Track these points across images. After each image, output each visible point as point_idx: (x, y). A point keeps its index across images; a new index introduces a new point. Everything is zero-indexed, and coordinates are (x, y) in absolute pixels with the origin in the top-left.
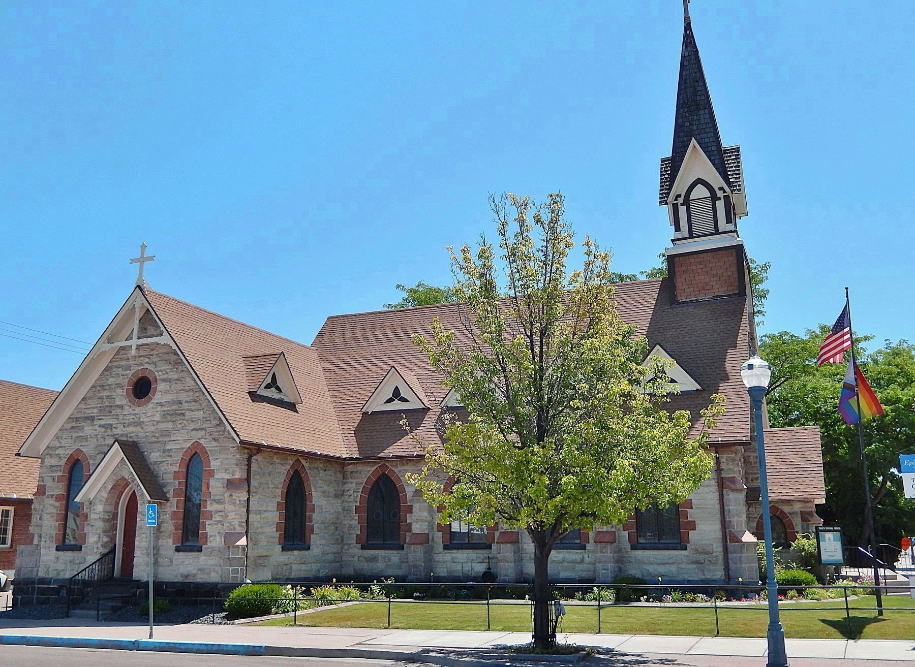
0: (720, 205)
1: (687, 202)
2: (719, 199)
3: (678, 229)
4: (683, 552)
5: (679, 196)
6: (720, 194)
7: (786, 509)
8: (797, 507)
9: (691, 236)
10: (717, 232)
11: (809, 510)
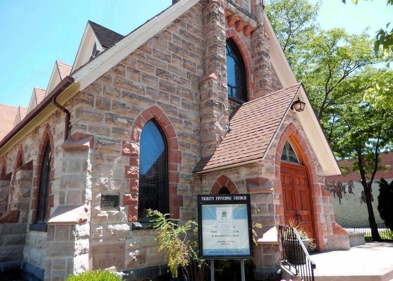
11: (255, 176)
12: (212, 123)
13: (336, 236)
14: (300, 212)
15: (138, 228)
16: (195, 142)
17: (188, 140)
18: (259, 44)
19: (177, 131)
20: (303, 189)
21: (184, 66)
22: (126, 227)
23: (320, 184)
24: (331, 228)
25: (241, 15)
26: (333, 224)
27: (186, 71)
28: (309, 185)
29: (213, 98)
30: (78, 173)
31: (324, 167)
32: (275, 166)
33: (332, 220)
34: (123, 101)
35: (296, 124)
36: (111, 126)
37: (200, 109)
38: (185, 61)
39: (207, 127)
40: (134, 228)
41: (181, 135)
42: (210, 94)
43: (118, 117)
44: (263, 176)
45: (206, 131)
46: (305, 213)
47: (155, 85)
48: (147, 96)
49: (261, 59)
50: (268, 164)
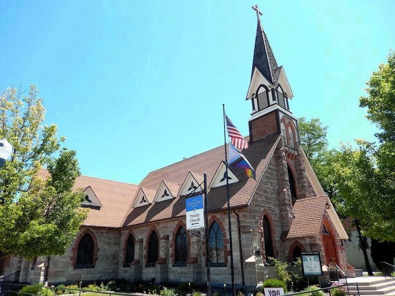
0: (270, 94)
1: (257, 97)
2: (270, 91)
3: (254, 109)
4: (225, 268)
5: (254, 94)
6: (270, 89)
7: (302, 242)
8: (308, 241)
9: (259, 110)
10: (269, 106)
11: (313, 242)
12: (287, 214)
13: (349, 270)
14: (332, 258)
15: (267, 265)
16: (280, 224)
17: (277, 223)
18: (300, 165)
19: (273, 219)
20: (332, 247)
21: (272, 186)
22: (262, 265)
23: (339, 244)
24: (346, 267)
25: (291, 150)
26: (347, 265)
27: (272, 187)
28: (334, 244)
29: (286, 201)
30: (249, 242)
31: (340, 235)
32: (321, 237)
33: (346, 262)
34: (256, 209)
35: (326, 214)
36: (254, 220)
37: (280, 206)
38: (272, 183)
39: (284, 216)
40: (265, 265)
41: (275, 221)
42: (285, 199)
43: (256, 216)
44: (317, 242)
45: (284, 218)
46: (334, 259)
47: (263, 198)
48: (262, 204)
49: (302, 173)
50: (318, 236)
